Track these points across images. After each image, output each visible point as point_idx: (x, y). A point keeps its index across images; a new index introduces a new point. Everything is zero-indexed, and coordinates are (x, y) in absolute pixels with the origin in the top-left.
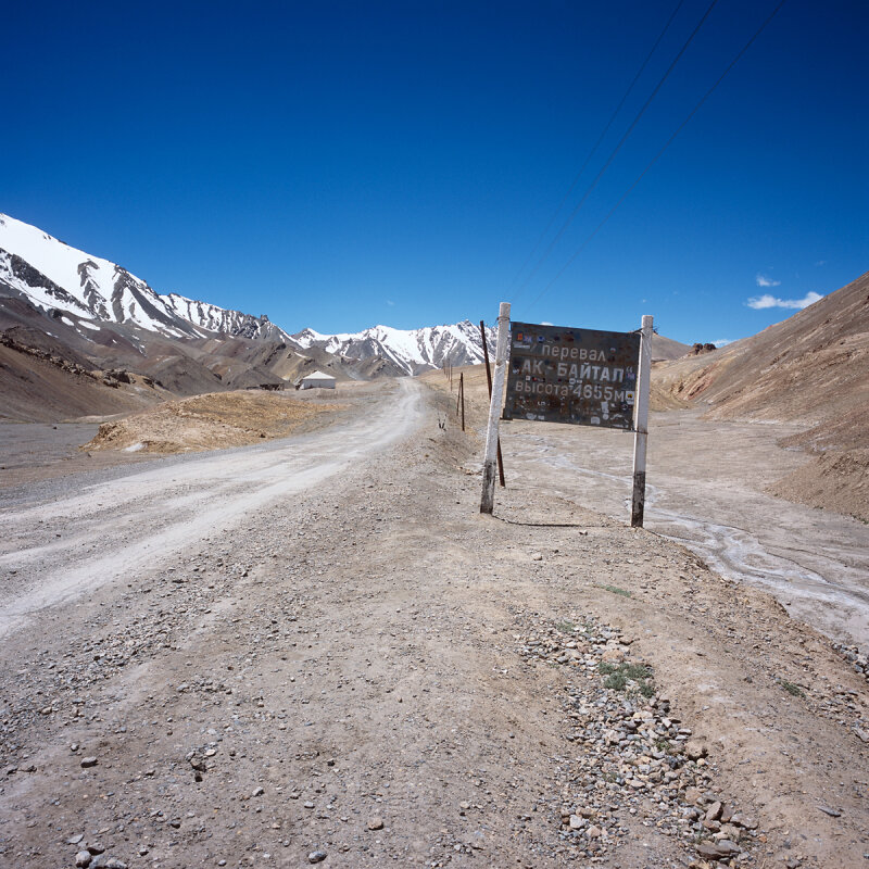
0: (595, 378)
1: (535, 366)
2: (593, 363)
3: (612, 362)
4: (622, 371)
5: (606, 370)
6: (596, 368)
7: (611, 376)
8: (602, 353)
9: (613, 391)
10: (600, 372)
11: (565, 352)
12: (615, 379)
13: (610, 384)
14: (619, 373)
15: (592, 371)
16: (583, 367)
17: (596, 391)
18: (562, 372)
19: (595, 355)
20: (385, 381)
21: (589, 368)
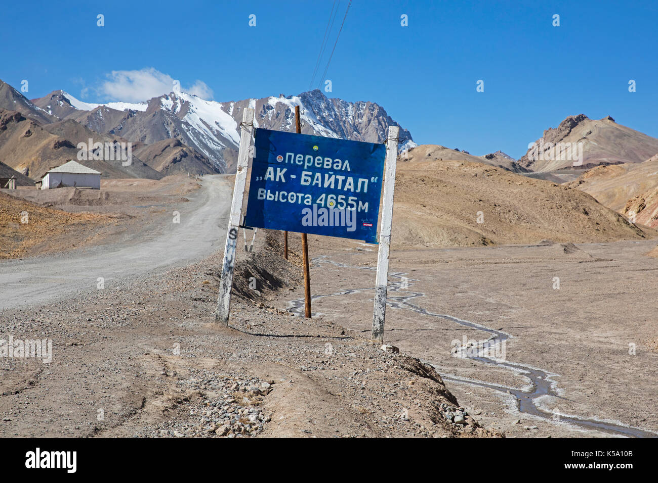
0: (340, 187)
1: (278, 174)
2: (337, 173)
3: (357, 172)
4: (366, 181)
5: (350, 179)
6: (341, 178)
7: (356, 187)
8: (347, 162)
9: (357, 202)
10: (344, 182)
11: (309, 161)
12: (359, 190)
13: (355, 194)
14: (363, 183)
15: (337, 181)
16: (327, 176)
17: (340, 201)
18: (306, 181)
19: (340, 165)
20: (180, 181)
21: (333, 177)
